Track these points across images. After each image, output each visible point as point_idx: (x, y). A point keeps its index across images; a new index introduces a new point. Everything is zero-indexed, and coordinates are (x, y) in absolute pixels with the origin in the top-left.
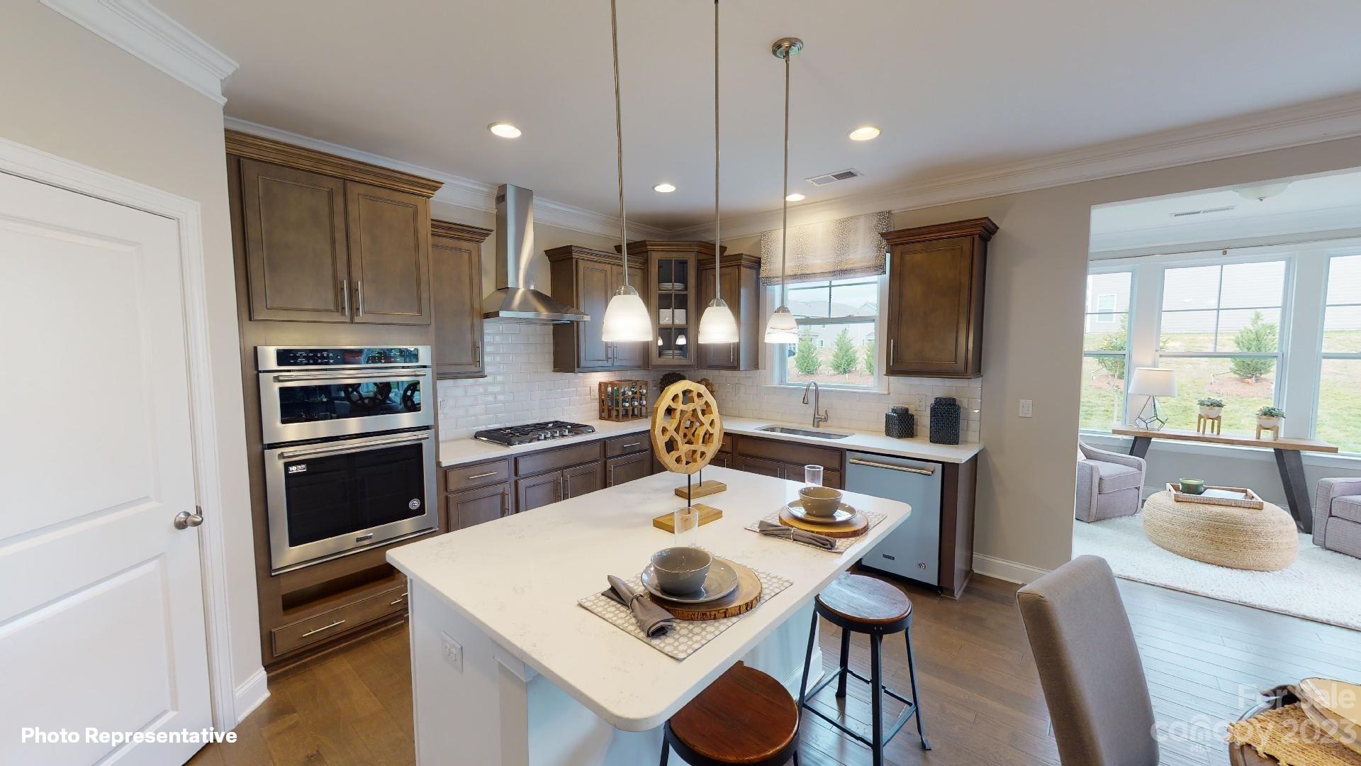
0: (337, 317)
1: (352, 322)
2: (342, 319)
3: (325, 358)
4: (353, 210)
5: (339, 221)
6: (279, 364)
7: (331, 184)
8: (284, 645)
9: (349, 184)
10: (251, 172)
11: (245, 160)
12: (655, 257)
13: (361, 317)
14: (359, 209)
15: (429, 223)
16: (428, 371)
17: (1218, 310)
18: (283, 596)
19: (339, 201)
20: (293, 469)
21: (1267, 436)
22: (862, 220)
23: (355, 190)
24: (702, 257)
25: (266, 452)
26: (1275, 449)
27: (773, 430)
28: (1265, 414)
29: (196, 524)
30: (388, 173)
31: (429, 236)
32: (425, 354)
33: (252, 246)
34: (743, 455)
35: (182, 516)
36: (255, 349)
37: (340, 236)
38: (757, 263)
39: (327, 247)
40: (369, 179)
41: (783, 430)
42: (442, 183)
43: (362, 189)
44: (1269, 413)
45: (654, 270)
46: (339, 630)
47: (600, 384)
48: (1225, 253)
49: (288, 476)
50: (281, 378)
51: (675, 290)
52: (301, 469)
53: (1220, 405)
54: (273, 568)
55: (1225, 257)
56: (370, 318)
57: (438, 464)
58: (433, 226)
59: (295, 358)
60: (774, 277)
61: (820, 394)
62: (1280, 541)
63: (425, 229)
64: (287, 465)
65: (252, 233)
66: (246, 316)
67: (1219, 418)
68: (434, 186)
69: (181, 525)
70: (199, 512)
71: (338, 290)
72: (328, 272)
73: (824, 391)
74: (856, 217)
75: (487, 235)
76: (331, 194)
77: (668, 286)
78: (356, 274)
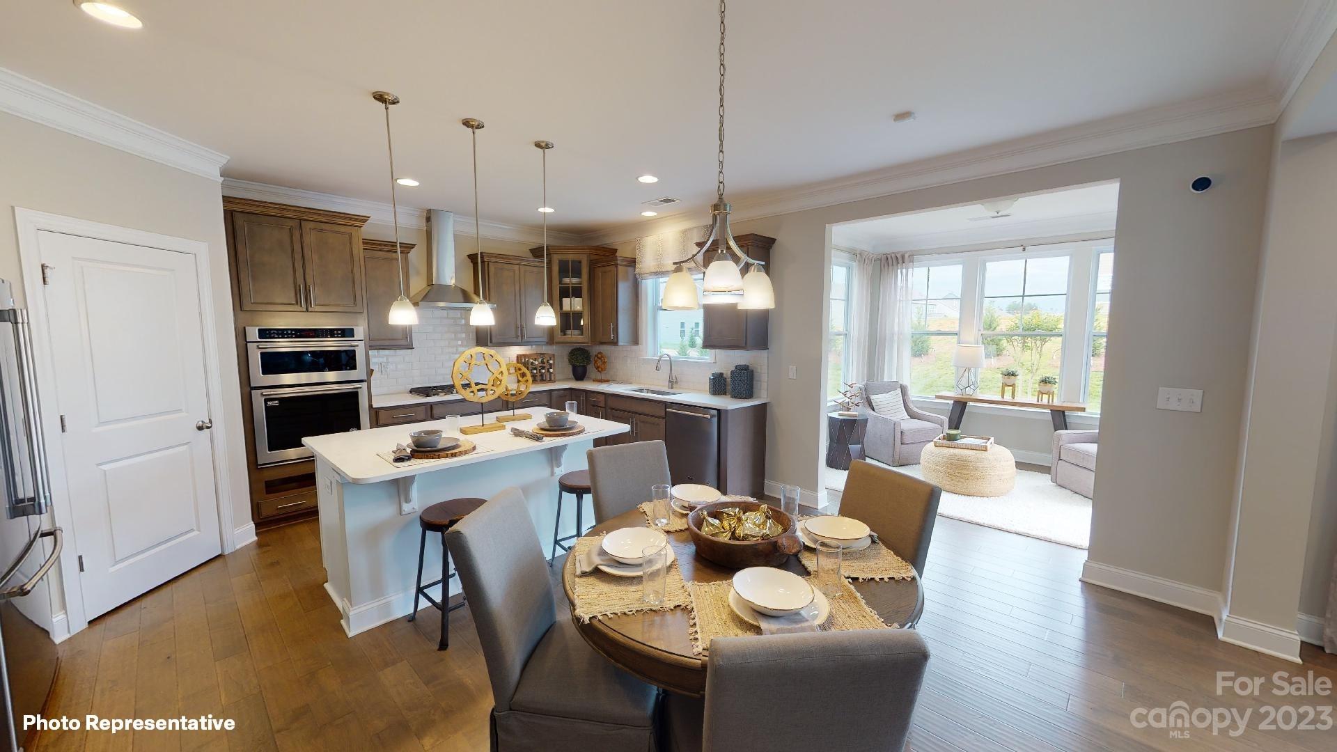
0: (297, 308)
1: (307, 310)
2: (299, 309)
3: (289, 334)
4: (307, 240)
5: (297, 247)
6: (260, 338)
7: (290, 223)
8: (267, 512)
9: (303, 223)
10: (239, 220)
11: (236, 213)
12: (556, 259)
13: (313, 307)
14: (311, 238)
15: (361, 241)
16: (362, 344)
17: (1023, 296)
18: (266, 482)
19: (297, 233)
20: (270, 403)
21: (1045, 400)
22: (695, 231)
23: (307, 226)
24: (593, 257)
25: (253, 391)
26: (1051, 410)
27: (641, 391)
28: (1043, 381)
29: (208, 428)
30: (331, 214)
31: (361, 251)
32: (360, 332)
33: (241, 265)
34: (612, 409)
35: (201, 423)
36: (245, 328)
37: (298, 257)
38: (632, 262)
39: (290, 264)
40: (315, 217)
41: (648, 391)
42: (369, 217)
43: (312, 225)
44: (1045, 381)
45: (556, 269)
46: (302, 506)
47: (518, 356)
48: (1024, 249)
49: (267, 408)
50: (260, 346)
51: (573, 284)
52: (276, 403)
53: (1013, 374)
54: (259, 463)
55: (1024, 253)
56: (319, 308)
57: (370, 406)
58: (364, 243)
59: (270, 334)
60: (644, 274)
61: (673, 363)
62: (992, 474)
63: (358, 248)
64: (266, 401)
65: (241, 258)
66: (238, 308)
67: (1013, 386)
68: (364, 219)
69: (200, 428)
70: (210, 421)
71: (297, 292)
72: (291, 280)
73: (675, 361)
74: (690, 229)
75: (413, 248)
76: (291, 229)
77: (567, 280)
78: (309, 281)
